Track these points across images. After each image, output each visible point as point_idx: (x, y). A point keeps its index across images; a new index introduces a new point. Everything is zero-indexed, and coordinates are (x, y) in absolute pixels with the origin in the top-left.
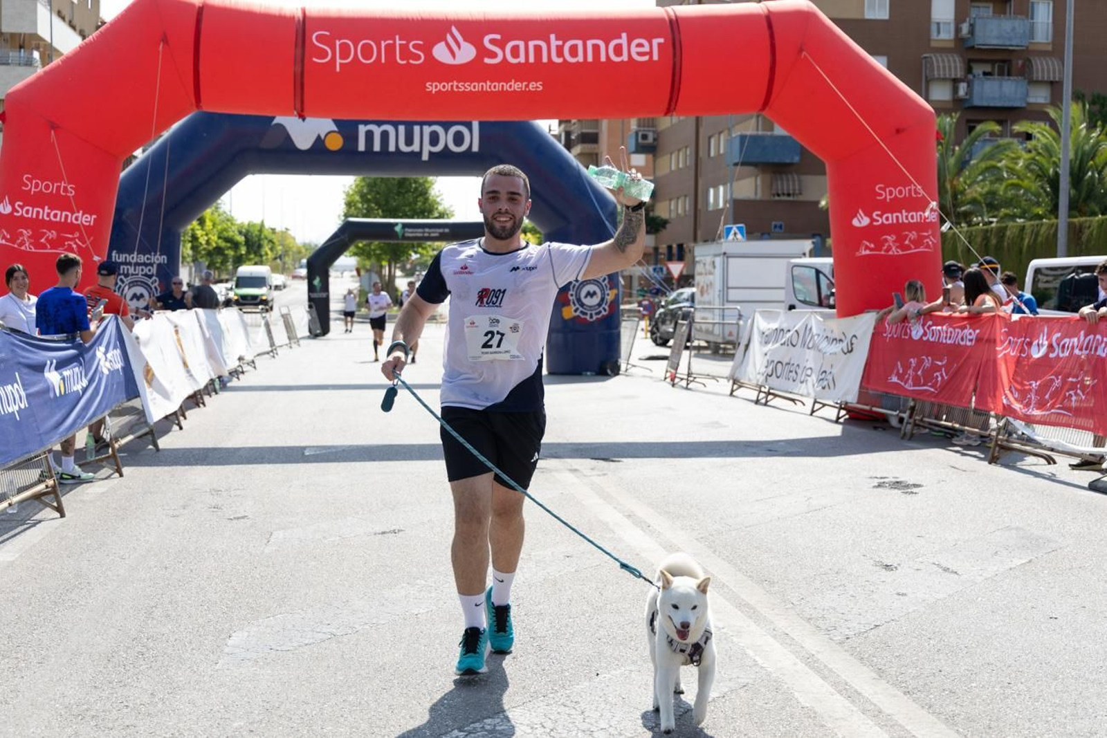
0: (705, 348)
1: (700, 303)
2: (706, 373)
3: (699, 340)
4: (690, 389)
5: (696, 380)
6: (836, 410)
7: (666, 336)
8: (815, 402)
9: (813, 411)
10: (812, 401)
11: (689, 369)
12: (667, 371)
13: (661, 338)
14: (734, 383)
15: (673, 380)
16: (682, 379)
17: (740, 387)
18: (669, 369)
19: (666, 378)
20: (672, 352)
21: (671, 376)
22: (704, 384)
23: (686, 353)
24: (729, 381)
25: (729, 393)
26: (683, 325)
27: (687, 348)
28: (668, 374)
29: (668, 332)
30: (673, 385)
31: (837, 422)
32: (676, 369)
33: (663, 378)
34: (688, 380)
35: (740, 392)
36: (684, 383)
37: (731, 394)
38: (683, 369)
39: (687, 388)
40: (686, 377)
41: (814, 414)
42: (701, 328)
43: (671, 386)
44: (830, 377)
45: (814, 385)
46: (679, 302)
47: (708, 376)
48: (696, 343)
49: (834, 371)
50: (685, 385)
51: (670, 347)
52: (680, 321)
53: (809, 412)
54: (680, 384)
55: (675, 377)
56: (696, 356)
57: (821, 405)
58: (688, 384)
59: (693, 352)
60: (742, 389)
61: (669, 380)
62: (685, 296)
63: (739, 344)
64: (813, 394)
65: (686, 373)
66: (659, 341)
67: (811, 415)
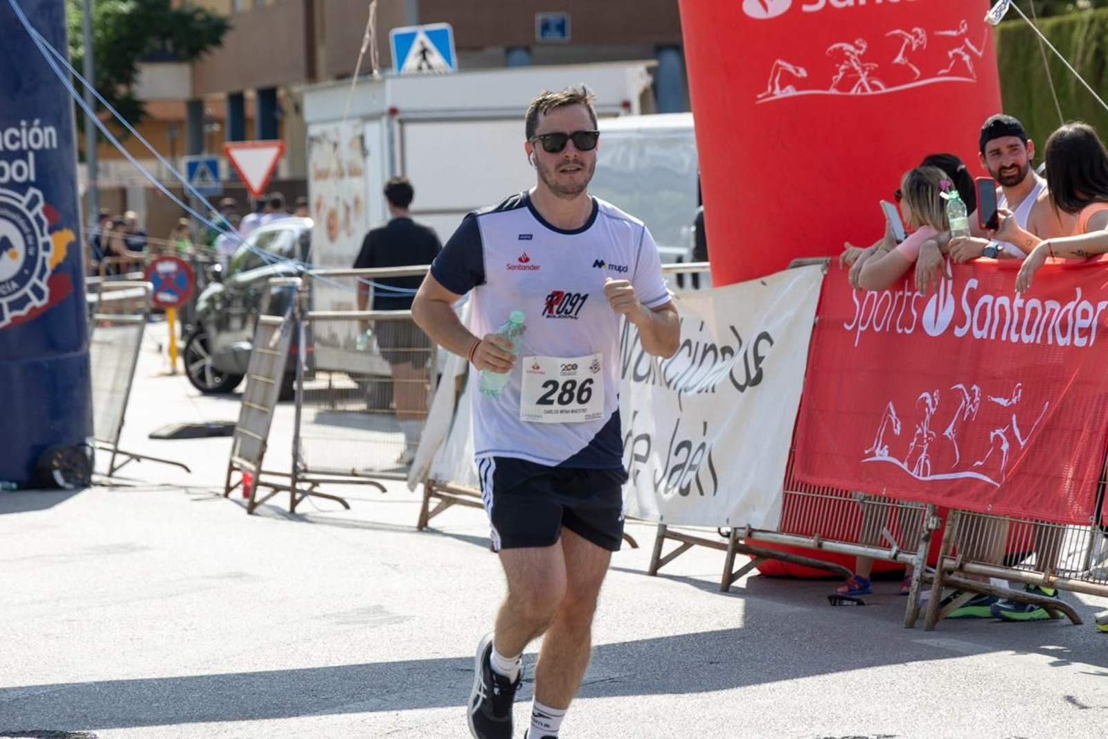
0: (344, 394)
1: (326, 261)
2: (349, 468)
3: (330, 371)
4: (302, 518)
5: (320, 489)
6: (723, 555)
7: (231, 366)
8: (664, 534)
9: (657, 563)
10: (653, 532)
11: (296, 456)
12: (231, 468)
13: (216, 372)
14: (429, 493)
15: (248, 493)
16: (277, 489)
17: (449, 502)
18: (238, 461)
19: (229, 489)
20: (245, 411)
21: (245, 479)
22: (341, 501)
23: (284, 414)
24: (412, 488)
25: (414, 521)
26: (274, 326)
27: (287, 396)
28: (237, 477)
29: (237, 354)
30: (251, 509)
31: (726, 587)
32: (261, 458)
33: (222, 491)
34: (293, 490)
35: (446, 520)
36: (283, 500)
37: (423, 526)
38: (277, 459)
39: (292, 515)
40: (287, 482)
41: (660, 571)
42: (333, 336)
43: (244, 511)
44: (701, 460)
45: (656, 486)
46: (263, 264)
47: (355, 477)
48: (321, 382)
49: (712, 441)
50: (287, 508)
51: (239, 396)
52: (264, 318)
53: (646, 566)
54: (270, 502)
55: (258, 483)
56: (320, 420)
57: (679, 544)
58: (294, 503)
59: (309, 412)
60: (455, 509)
61: (237, 494)
62: (283, 242)
63: (439, 377)
64: (655, 513)
65: (288, 470)
66: (211, 381)
67: (653, 572)
